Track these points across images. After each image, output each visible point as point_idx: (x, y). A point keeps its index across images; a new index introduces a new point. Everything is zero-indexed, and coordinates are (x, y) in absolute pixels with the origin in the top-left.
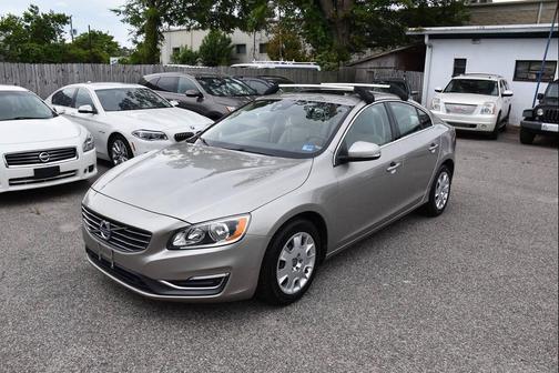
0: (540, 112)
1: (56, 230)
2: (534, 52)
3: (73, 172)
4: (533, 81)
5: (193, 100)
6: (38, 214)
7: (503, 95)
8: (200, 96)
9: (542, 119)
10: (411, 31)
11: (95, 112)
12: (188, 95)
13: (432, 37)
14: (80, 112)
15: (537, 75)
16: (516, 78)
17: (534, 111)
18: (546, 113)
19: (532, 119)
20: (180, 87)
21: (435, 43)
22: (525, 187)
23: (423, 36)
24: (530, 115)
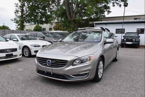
0: (125, 40)
1: (17, 70)
2: (120, 27)
3: (16, 56)
4: (120, 33)
5: (42, 38)
6: (8, 67)
7: (115, 36)
8: (44, 37)
9: (126, 41)
10: (91, 23)
11: (18, 41)
12: (41, 37)
13: (96, 24)
14: (13, 41)
15: (121, 32)
16: (116, 33)
17: (124, 39)
18: (126, 40)
19: (123, 41)
20: (38, 36)
21: (96, 25)
22: (130, 55)
23: (94, 24)
24: (123, 40)
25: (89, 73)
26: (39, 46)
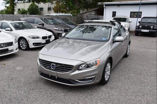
0: (141, 27)
1: (15, 69)
3: (12, 50)
4: (135, 17)
5: (41, 26)
6: (4, 65)
7: (129, 22)
8: (43, 25)
9: (141, 29)
10: (99, 3)
11: (11, 30)
12: (39, 24)
13: (106, 5)
14: (6, 30)
15: (137, 16)
16: (131, 17)
17: (139, 26)
18: (142, 27)
19: (138, 29)
21: (107, 7)
22: (144, 48)
23: (103, 5)
24: (138, 27)
25: (95, 77)
26: (38, 38)
